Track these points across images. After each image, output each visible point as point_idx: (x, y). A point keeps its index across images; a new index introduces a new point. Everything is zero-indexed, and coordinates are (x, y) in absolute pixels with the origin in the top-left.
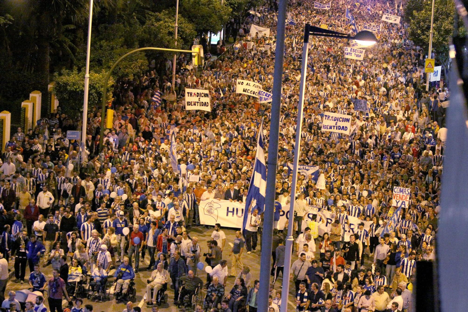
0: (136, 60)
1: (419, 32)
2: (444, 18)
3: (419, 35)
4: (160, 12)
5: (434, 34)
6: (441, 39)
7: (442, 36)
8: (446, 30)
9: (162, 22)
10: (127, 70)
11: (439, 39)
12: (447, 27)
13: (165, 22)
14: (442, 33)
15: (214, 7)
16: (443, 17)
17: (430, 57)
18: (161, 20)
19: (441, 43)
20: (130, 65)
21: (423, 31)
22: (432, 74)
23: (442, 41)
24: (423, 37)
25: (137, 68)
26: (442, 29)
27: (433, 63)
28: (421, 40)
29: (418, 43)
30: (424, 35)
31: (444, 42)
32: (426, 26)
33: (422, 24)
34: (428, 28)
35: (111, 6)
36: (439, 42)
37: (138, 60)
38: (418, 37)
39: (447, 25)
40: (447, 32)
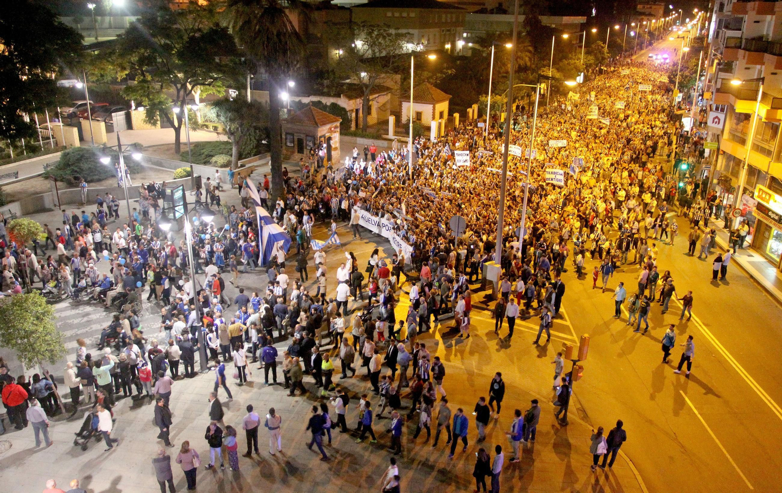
1: (672, 77)
2: (686, 70)
4: (545, 68)
5: (679, 77)
6: (683, 80)
13: (547, 72)
14: (684, 77)
15: (576, 65)
21: (674, 76)
26: (684, 75)
28: (673, 81)
30: (675, 78)
31: (684, 82)
33: (674, 72)
34: (677, 75)
36: (682, 82)
39: (687, 73)
40: (686, 77)
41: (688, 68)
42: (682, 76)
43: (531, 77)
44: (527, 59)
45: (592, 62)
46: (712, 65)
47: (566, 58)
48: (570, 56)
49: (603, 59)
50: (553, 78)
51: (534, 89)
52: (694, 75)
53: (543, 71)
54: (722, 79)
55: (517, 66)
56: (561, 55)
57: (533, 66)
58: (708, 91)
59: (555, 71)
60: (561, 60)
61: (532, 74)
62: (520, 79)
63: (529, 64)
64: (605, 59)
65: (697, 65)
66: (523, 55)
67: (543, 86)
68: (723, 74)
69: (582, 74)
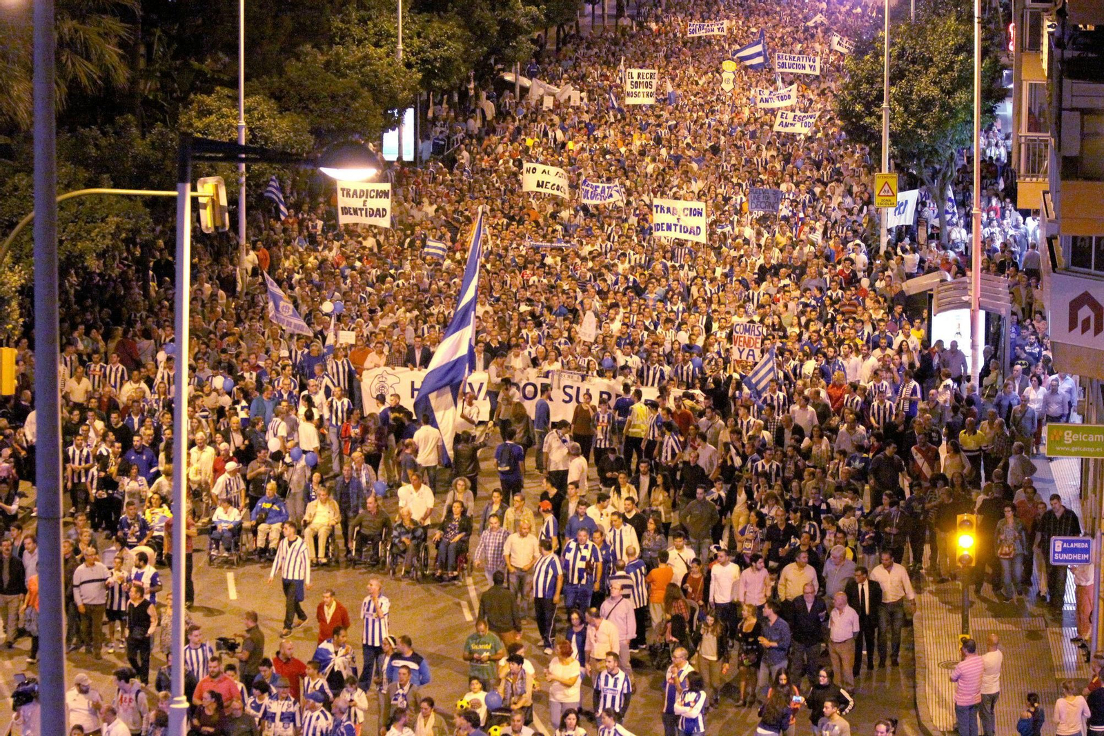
0: (103, 220)
1: (858, 108)
2: (919, 72)
3: (859, 117)
4: (209, 93)
5: (893, 110)
6: (912, 123)
7: (912, 114)
8: (922, 100)
9: (213, 117)
10: (80, 245)
11: (905, 123)
12: (925, 93)
13: (223, 116)
14: (914, 107)
15: (375, 71)
16: (917, 67)
17: (885, 169)
18: (211, 114)
19: (911, 134)
20: (89, 232)
21: (868, 106)
22: (891, 210)
23: (916, 126)
24: (868, 120)
25: (104, 237)
26: (914, 97)
27: (894, 183)
28: (865, 129)
29: (859, 136)
30: (871, 114)
31: (919, 131)
32: (875, 93)
33: (864, 87)
34: (880, 98)
35: (95, 83)
36: (908, 132)
37: (108, 219)
38: (858, 121)
39: (925, 87)
40: (926, 104)
41: (927, 62)
42: (904, 100)
43: (141, 146)
44: (111, 53)
45: (454, 49)
46: (1035, 45)
47: (322, 37)
48: (337, 23)
49: (509, 31)
50: (260, 151)
51: (165, 211)
52: (960, 96)
53: (204, 112)
54: (1084, 112)
55: (60, 93)
56: (288, 22)
57: (147, 87)
58: (1033, 170)
59: (266, 107)
60: (290, 50)
61: (145, 128)
62: (80, 160)
63: (122, 76)
64: (519, 30)
65: (966, 47)
66: (90, 31)
67: (208, 188)
68: (1083, 86)
69: (410, 114)
